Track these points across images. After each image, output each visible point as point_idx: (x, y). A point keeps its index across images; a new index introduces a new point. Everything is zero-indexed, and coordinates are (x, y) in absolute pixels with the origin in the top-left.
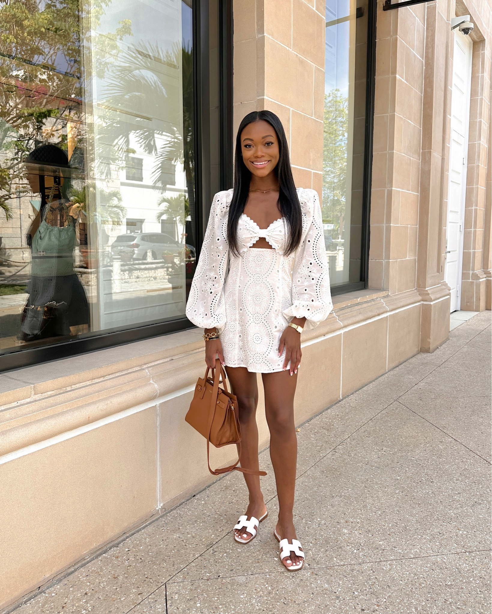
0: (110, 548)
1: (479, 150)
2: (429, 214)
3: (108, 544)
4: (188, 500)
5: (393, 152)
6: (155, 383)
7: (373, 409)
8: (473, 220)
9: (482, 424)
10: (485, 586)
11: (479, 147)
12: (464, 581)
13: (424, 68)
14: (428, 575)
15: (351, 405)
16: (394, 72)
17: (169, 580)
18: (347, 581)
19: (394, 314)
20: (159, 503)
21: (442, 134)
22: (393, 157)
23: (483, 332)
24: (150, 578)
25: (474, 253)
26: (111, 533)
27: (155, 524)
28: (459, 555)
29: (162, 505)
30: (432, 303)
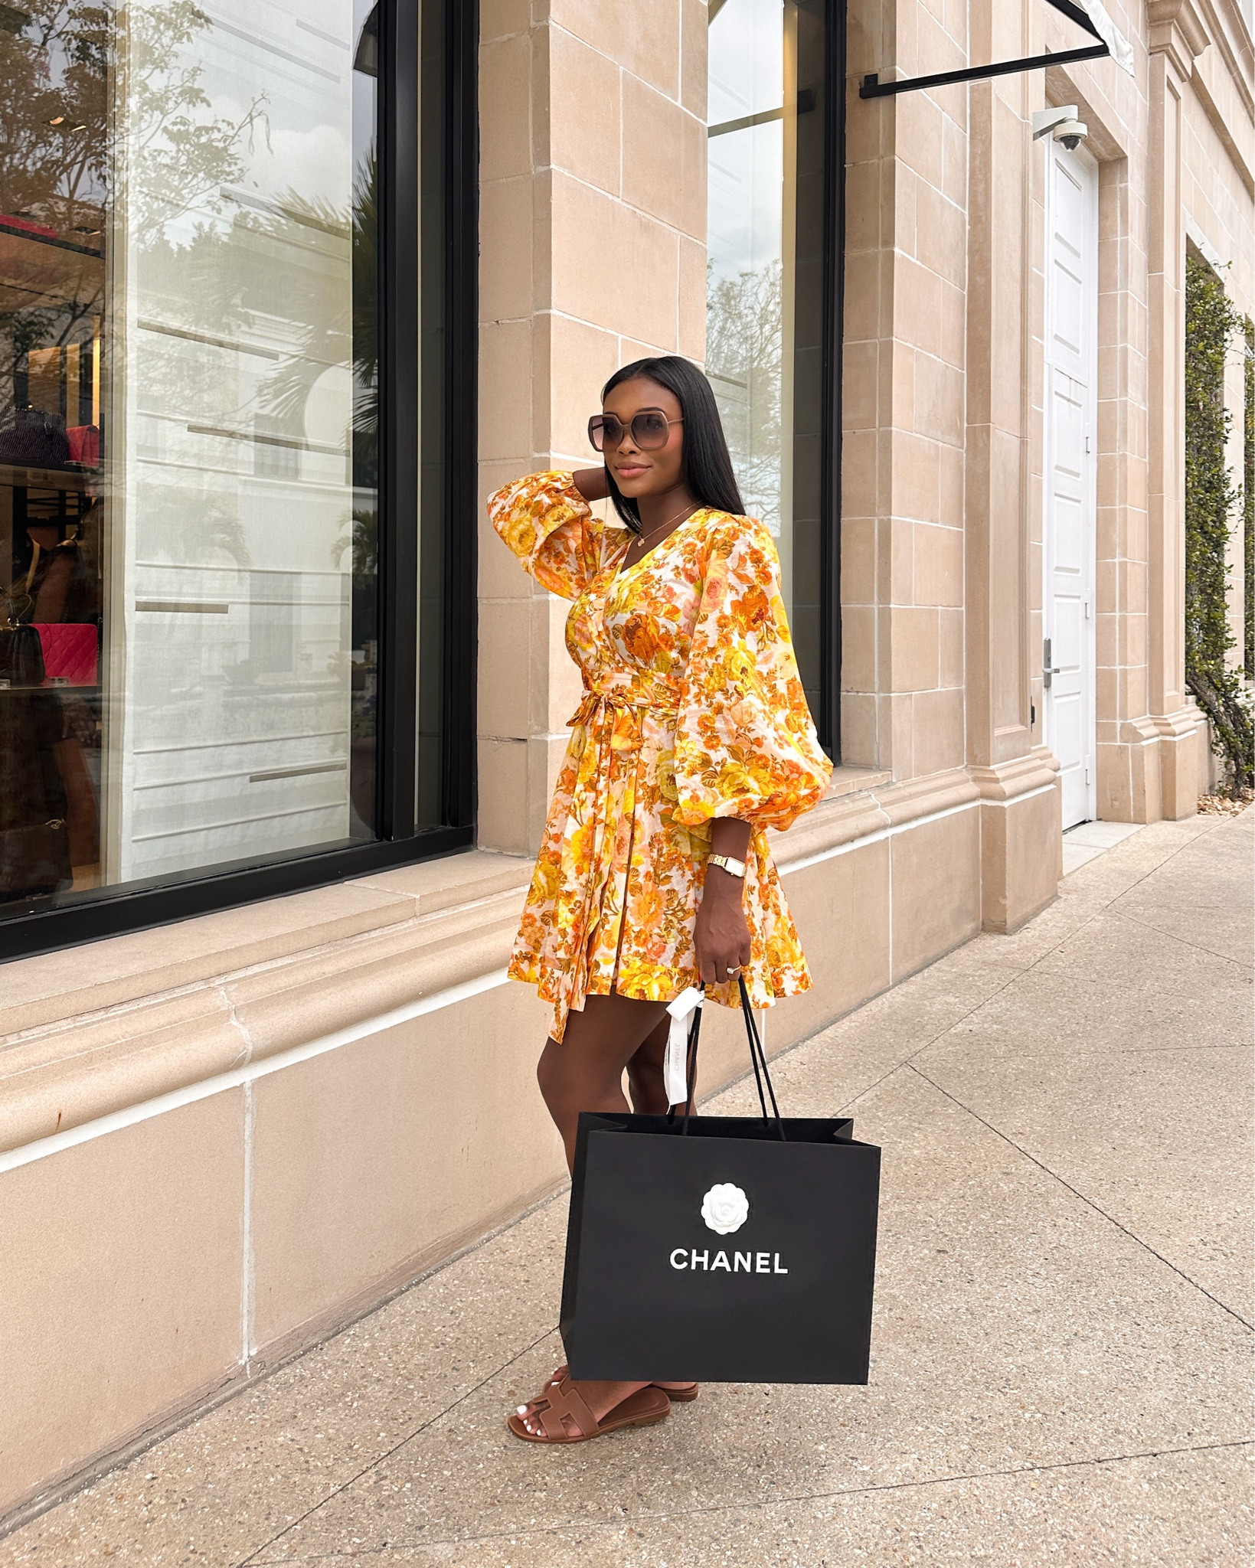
0: (105, 1473)
1: (1125, 419)
2: (991, 578)
3: (99, 1460)
4: (327, 1339)
5: (891, 431)
6: (243, 1024)
7: (842, 1087)
8: (1117, 589)
9: (1117, 1125)
10: (1071, 1559)
11: (1125, 412)
12: (1021, 1545)
13: (968, 227)
14: (929, 1531)
15: (789, 1077)
16: (889, 241)
17: (251, 1558)
18: (717, 1550)
19: (904, 833)
20: (245, 1346)
21: (1018, 385)
22: (890, 443)
23: (1149, 879)
24: (201, 1554)
25: (1125, 673)
26: (106, 1432)
27: (231, 1406)
28: (1015, 1476)
29: (253, 1353)
30: (1006, 804)
